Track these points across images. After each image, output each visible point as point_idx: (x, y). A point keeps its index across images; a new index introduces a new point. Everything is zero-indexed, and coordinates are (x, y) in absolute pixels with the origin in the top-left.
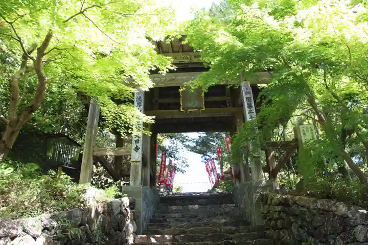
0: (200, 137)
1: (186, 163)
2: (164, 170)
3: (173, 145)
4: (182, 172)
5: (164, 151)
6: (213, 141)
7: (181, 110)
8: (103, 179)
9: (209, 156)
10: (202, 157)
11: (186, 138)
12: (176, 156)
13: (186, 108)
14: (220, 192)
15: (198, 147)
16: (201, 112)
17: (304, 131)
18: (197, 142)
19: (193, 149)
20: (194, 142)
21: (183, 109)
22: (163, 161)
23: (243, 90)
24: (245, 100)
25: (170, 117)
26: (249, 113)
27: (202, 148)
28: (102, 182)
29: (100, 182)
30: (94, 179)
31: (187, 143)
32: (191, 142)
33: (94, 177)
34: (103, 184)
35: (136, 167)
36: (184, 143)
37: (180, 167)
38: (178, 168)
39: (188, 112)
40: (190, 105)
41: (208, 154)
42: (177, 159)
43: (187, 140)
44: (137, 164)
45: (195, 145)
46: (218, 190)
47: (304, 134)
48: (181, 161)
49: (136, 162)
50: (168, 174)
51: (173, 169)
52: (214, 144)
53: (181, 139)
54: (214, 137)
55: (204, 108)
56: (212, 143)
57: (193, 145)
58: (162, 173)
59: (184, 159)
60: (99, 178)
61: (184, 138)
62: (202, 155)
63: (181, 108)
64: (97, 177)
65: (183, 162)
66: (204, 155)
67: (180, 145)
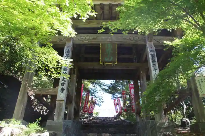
0: (111, 83)
1: (102, 100)
2: (88, 103)
3: (94, 88)
4: (99, 105)
5: (88, 91)
6: (119, 86)
7: (100, 63)
8: (45, 109)
9: (116, 95)
10: (112, 96)
11: (103, 84)
12: (96, 95)
13: (104, 62)
14: (123, 119)
15: (110, 90)
16: (114, 65)
17: (199, 82)
18: (109, 87)
19: (107, 91)
20: (107, 87)
21: (101, 62)
22: (87, 98)
23: (149, 49)
24: (150, 56)
25: (92, 68)
26: (153, 66)
27: (112, 90)
28: (43, 111)
29: (42, 111)
30: (38, 108)
31: (103, 87)
32: (106, 86)
33: (38, 107)
34: (44, 112)
35: (61, 105)
36: (101, 87)
37: (98, 103)
38: (96, 103)
39: (105, 65)
40: (106, 60)
41: (116, 94)
42: (96, 97)
43: (103, 85)
44: (62, 102)
45: (108, 88)
46: (121, 118)
47: (200, 84)
48: (99, 98)
49: (61, 101)
50: (90, 106)
51: (94, 103)
52: (120, 88)
53: (99, 84)
54: (120, 84)
55: (117, 62)
56: (118, 88)
57: (106, 88)
58: (86, 105)
59: (100, 98)
60: (41, 108)
61: (101, 84)
62: (112, 95)
63: (100, 62)
64: (40, 107)
65: (100, 99)
66: (114, 95)
67: (98, 88)
